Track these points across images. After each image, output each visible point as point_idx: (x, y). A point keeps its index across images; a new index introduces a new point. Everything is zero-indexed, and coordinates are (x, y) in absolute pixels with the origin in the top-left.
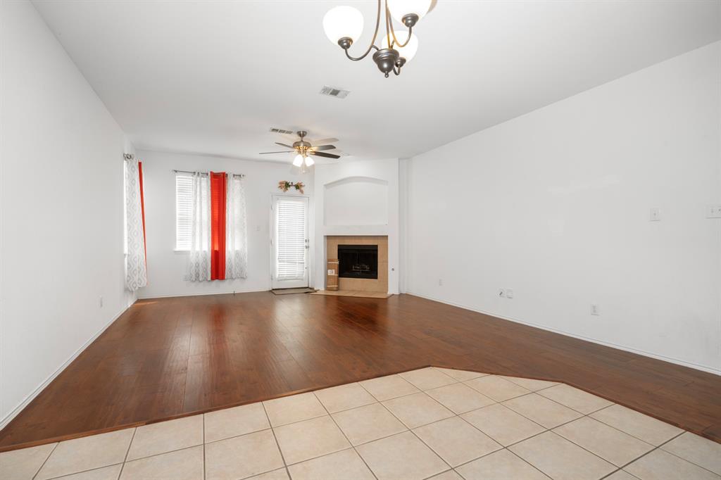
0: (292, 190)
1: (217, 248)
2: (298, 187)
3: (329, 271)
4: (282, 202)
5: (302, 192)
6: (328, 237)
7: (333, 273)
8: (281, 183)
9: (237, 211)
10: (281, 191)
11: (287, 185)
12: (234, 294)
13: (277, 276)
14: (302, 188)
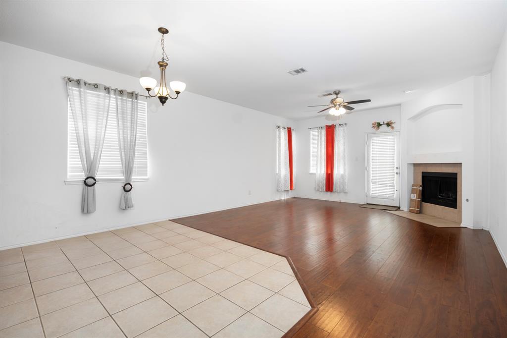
0: (384, 127)
1: (329, 172)
2: (388, 125)
3: (412, 195)
4: (375, 138)
5: (393, 128)
6: (415, 165)
7: (414, 197)
8: (373, 124)
9: (342, 148)
10: (374, 130)
11: (379, 125)
12: (340, 202)
13: (371, 194)
14: (393, 125)
